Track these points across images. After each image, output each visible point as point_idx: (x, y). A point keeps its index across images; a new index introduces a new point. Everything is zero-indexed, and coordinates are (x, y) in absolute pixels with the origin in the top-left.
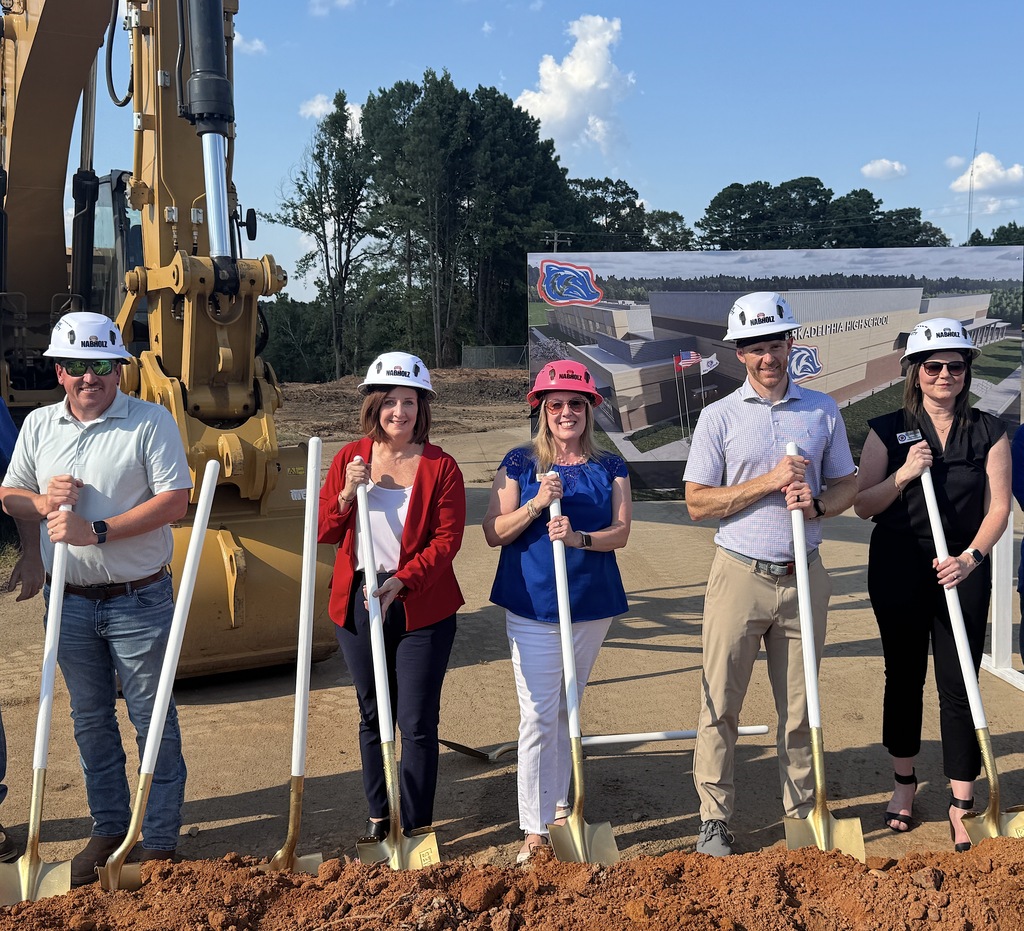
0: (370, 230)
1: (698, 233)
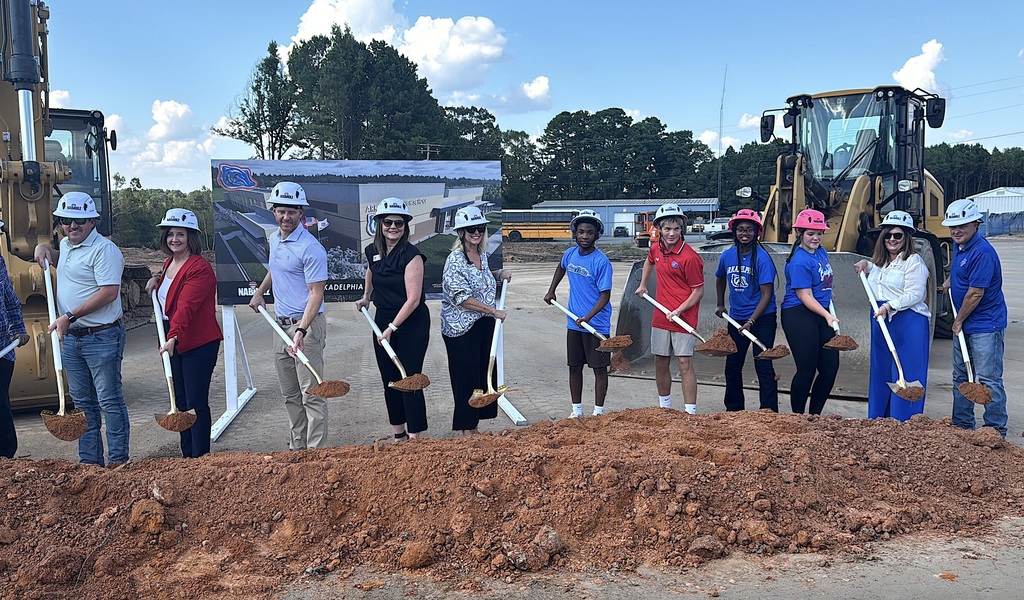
0: (295, 141)
1: (540, 146)
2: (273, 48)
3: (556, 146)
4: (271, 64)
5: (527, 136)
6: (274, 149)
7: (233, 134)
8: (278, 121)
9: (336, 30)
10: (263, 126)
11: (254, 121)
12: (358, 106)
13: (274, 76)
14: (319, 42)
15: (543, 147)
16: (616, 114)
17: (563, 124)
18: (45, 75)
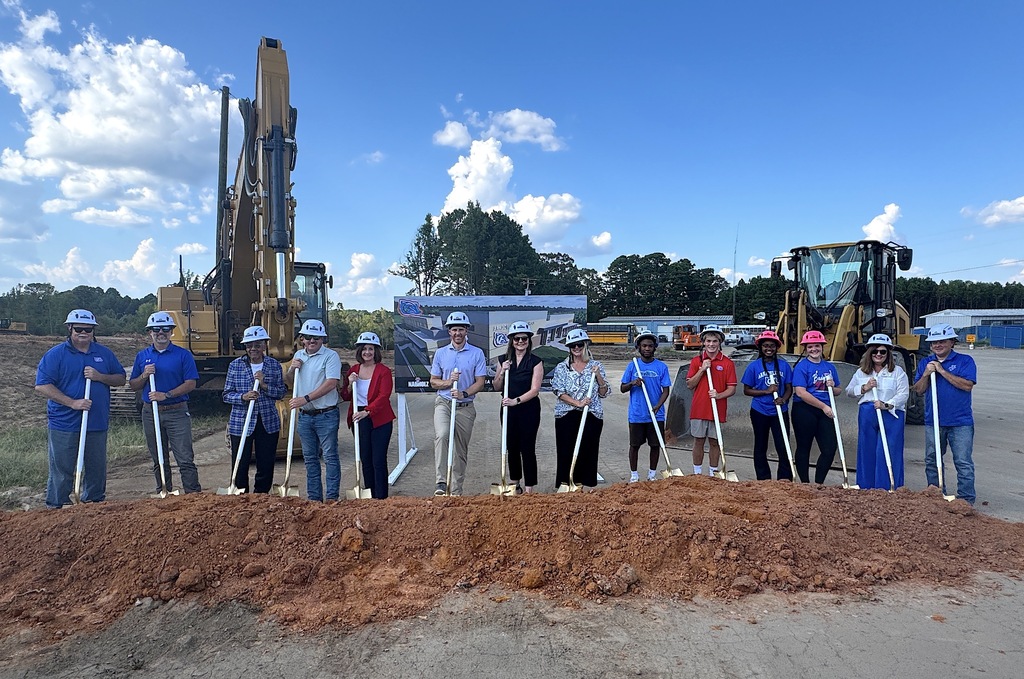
0: (441, 278)
1: (605, 279)
2: (428, 218)
3: (616, 279)
4: (427, 228)
5: (596, 272)
6: (427, 283)
7: (401, 274)
8: (430, 265)
9: (470, 204)
10: (421, 269)
11: (415, 266)
12: (482, 255)
13: (428, 236)
14: (459, 213)
15: (607, 280)
16: (659, 257)
17: (621, 263)
18: (292, 243)
